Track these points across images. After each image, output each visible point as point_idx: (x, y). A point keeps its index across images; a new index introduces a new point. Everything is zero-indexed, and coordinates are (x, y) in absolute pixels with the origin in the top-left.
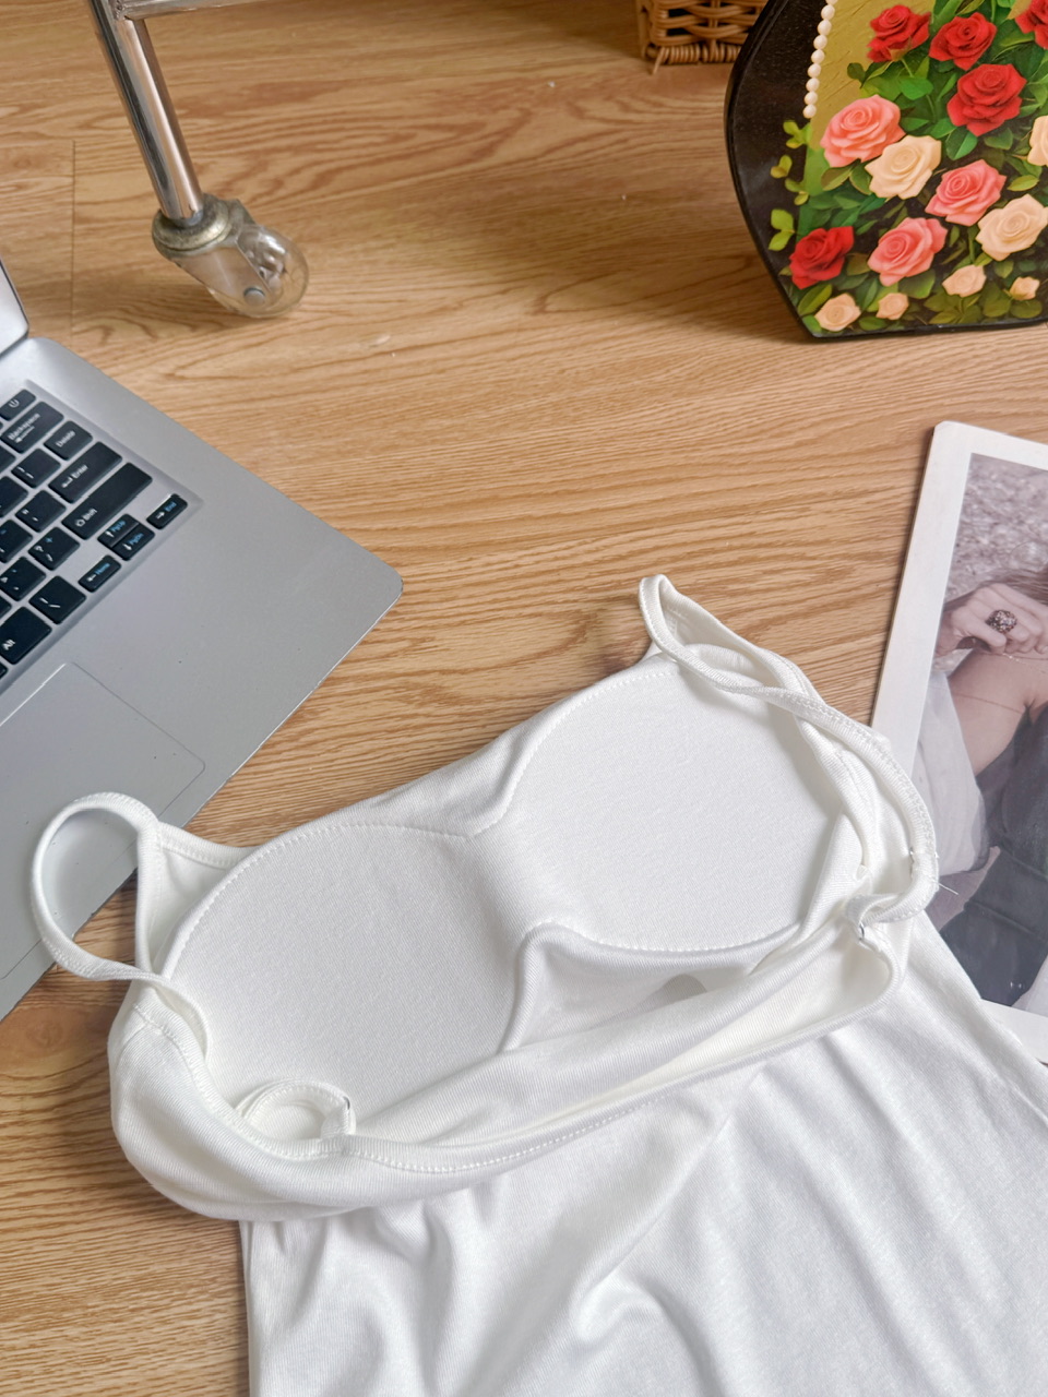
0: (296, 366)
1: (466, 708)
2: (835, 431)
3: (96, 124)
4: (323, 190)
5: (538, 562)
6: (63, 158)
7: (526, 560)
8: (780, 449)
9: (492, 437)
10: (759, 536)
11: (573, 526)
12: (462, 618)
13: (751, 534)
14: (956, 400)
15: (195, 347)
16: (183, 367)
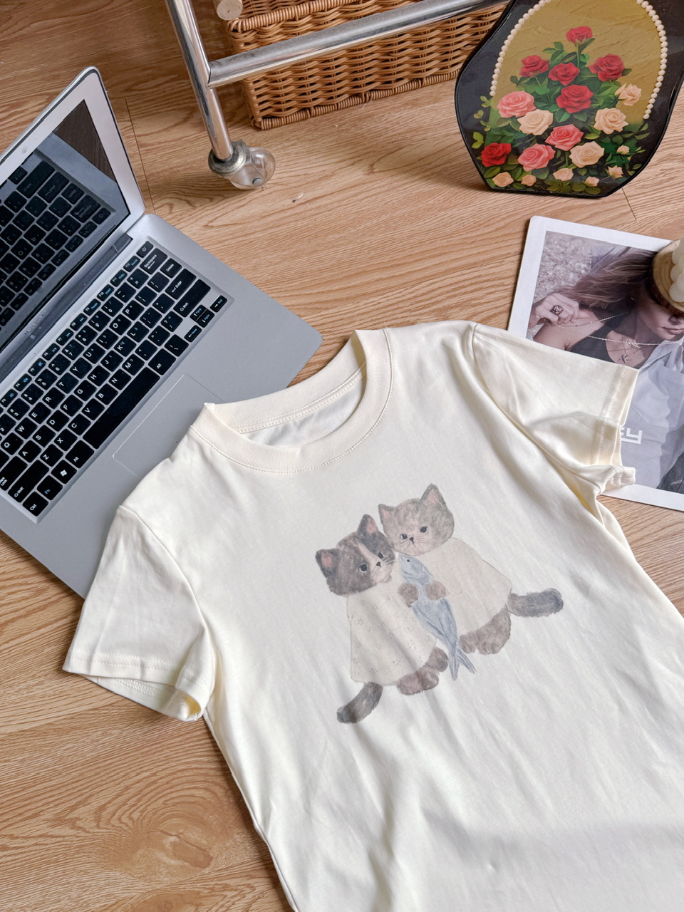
0: (263, 215)
2: (513, 221)
3: (134, 88)
5: (388, 300)
6: (122, 109)
7: (382, 300)
8: (489, 233)
9: (358, 241)
10: (483, 277)
11: (401, 281)
13: (480, 276)
16: (211, 222)
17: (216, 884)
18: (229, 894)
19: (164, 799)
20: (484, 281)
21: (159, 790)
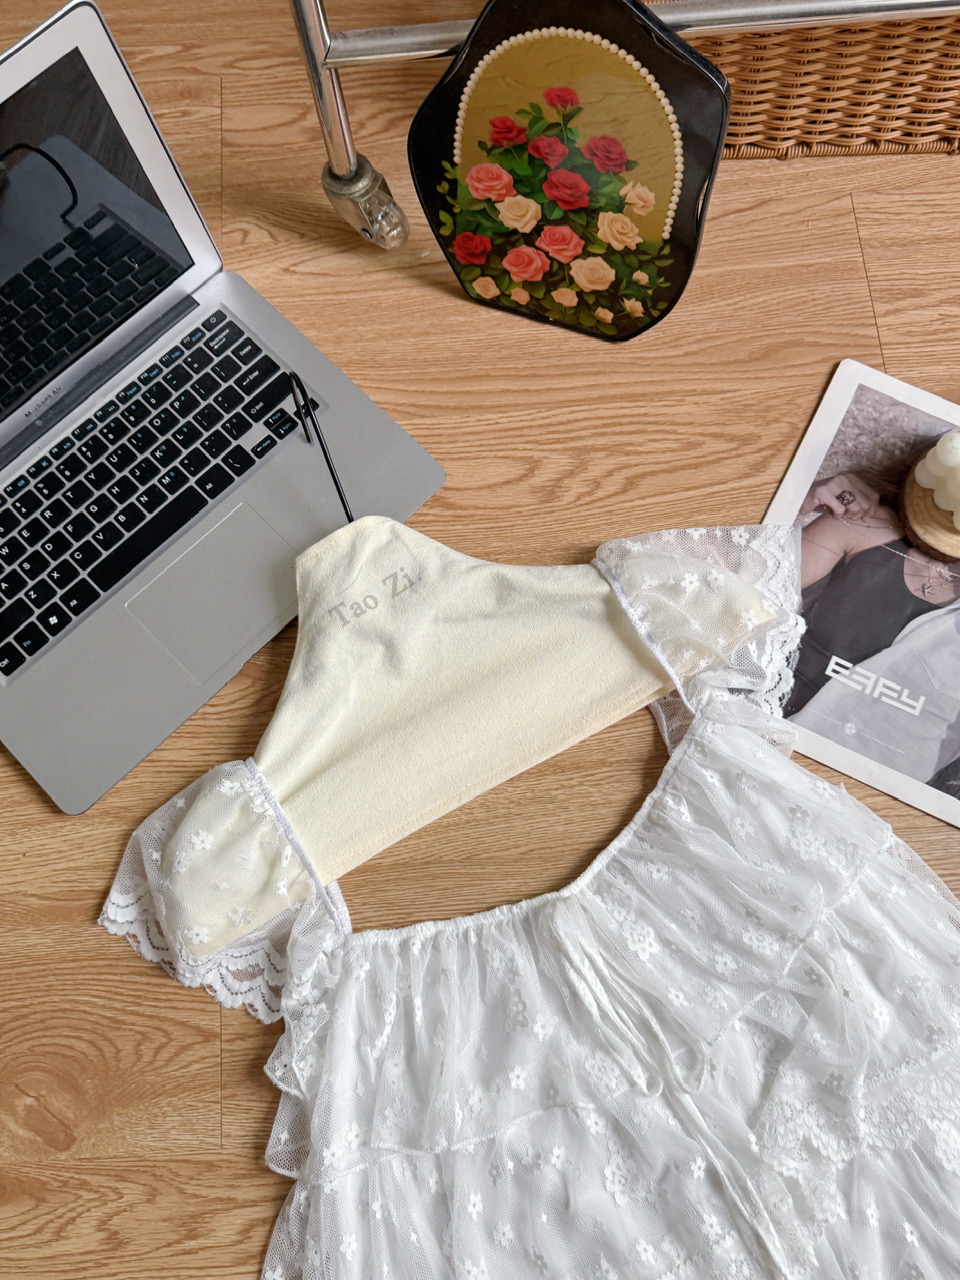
0: (367, 270)
1: (458, 512)
2: (710, 347)
3: (237, 64)
4: (391, 133)
5: (510, 422)
6: (213, 90)
7: (502, 420)
9: (490, 331)
10: (651, 416)
11: (535, 399)
12: (460, 455)
13: (645, 415)
14: (794, 330)
15: (300, 251)
16: (295, 265)
17: (73, 1178)
18: (87, 1195)
19: (31, 1043)
20: (649, 423)
21: (27, 1029)
